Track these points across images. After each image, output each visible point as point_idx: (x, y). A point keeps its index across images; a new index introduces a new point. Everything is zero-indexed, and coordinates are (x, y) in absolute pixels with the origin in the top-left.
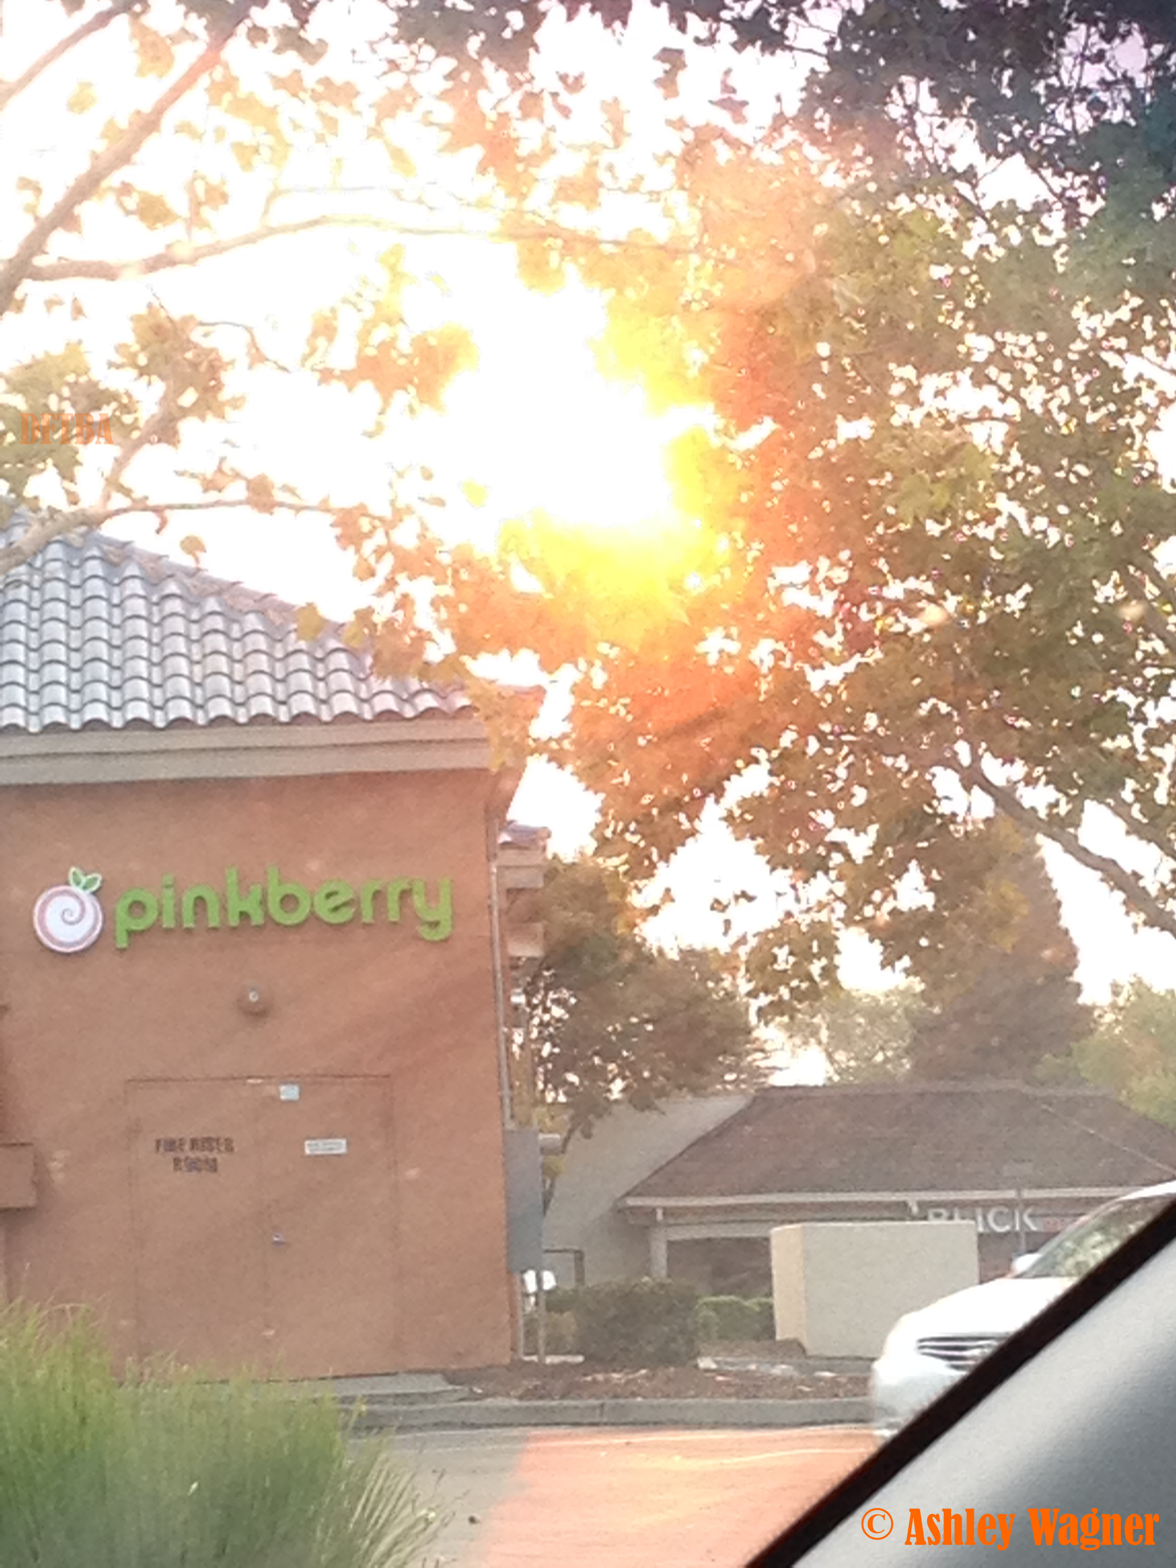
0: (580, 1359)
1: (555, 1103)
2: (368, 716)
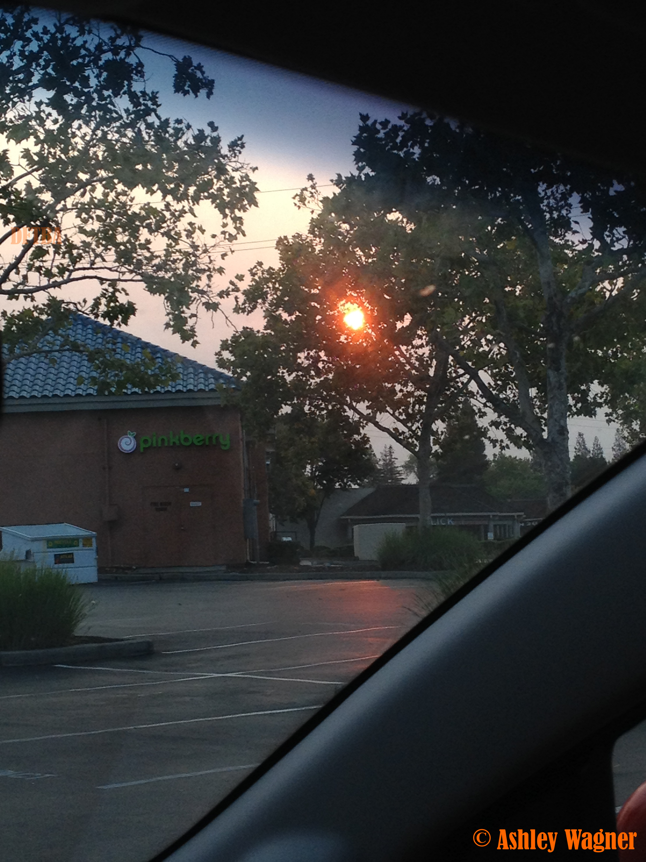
0: (268, 563)
1: (320, 489)
2: (207, 390)
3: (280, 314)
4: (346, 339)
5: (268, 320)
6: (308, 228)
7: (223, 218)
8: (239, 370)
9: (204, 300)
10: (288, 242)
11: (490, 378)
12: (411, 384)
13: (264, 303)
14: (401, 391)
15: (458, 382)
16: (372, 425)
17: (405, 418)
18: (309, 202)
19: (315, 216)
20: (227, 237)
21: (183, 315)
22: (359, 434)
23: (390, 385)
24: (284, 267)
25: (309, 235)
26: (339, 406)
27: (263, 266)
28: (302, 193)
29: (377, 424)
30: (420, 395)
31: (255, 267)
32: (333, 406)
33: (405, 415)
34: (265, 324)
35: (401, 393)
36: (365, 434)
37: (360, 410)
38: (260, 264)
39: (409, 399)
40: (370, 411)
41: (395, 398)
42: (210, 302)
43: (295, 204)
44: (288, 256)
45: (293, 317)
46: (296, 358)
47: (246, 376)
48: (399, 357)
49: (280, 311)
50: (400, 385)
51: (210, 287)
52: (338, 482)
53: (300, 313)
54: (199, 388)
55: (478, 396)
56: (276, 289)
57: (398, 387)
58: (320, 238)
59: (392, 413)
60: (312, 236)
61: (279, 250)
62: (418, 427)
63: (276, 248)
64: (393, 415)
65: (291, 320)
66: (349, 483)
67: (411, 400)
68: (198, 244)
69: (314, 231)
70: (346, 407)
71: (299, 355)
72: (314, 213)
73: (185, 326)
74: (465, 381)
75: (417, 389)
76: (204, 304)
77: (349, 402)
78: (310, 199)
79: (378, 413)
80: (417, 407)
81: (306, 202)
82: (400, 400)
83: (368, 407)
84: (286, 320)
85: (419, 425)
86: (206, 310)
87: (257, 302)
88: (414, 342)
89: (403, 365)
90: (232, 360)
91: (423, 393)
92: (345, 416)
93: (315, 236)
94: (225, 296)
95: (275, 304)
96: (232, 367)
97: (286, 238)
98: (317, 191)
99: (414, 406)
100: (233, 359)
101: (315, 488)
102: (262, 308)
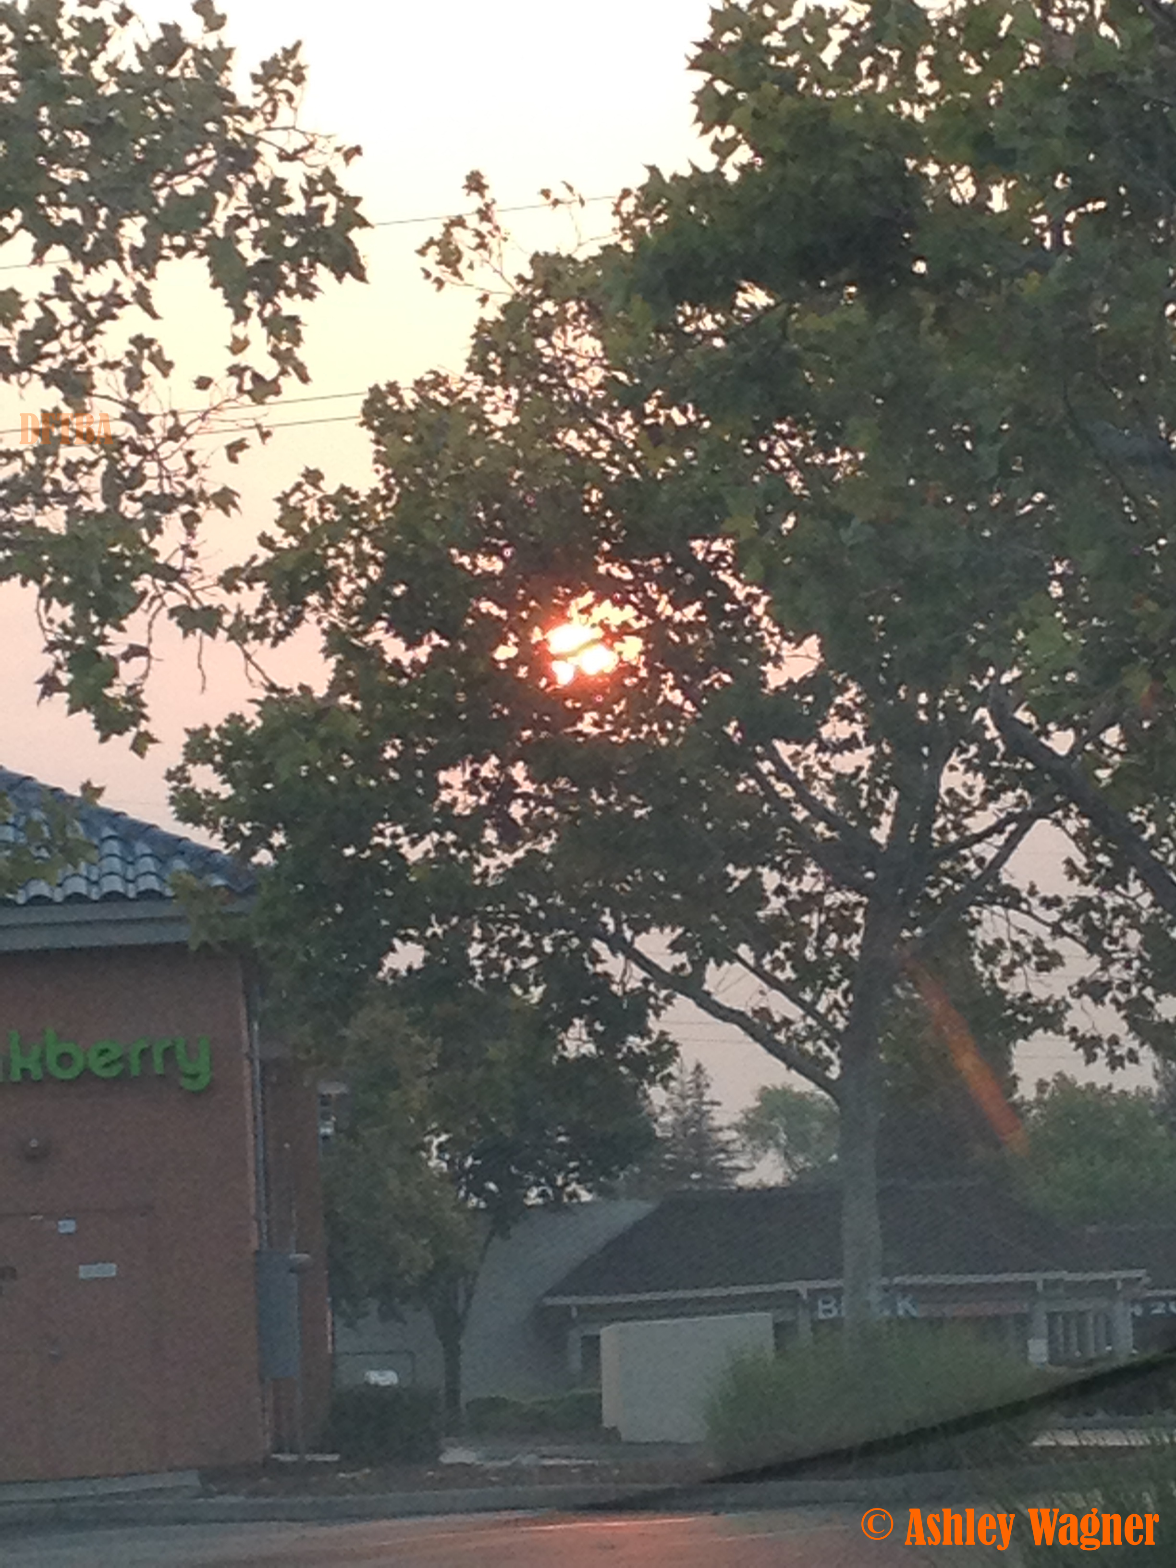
0: (336, 1457)
1: (476, 1209)
2: (132, 895)
3: (377, 642)
4: (596, 724)
5: (339, 662)
6: (468, 353)
7: (236, 322)
8: (245, 829)
9: (173, 600)
10: (401, 402)
11: (1072, 843)
12: (812, 869)
13: (326, 607)
14: (781, 891)
15: (966, 859)
16: (691, 1002)
17: (793, 976)
18: (471, 267)
19: (492, 313)
20: (248, 385)
21: (102, 649)
22: (645, 1033)
23: (742, 874)
24: (387, 485)
25: (470, 376)
26: (575, 942)
27: (322, 484)
28: (448, 233)
29: (706, 1002)
30: (844, 905)
31: (298, 487)
32: (558, 943)
33: (793, 967)
34: (331, 676)
35: (782, 900)
36: (663, 1034)
37: (649, 956)
38: (314, 477)
39: (805, 919)
40: (682, 958)
41: (760, 914)
42: (195, 605)
43: (428, 275)
44: (405, 449)
45: (422, 653)
46: (436, 787)
47: (270, 847)
48: (772, 780)
49: (379, 633)
50: (776, 875)
51: (193, 555)
52: (538, 1184)
53: (443, 637)
54: (106, 890)
55: (1035, 902)
56: (362, 560)
57: (771, 879)
58: (506, 388)
59: (751, 962)
60: (479, 378)
61: (372, 428)
62: (836, 1005)
63: (362, 424)
64: (758, 970)
65: (414, 663)
66: (574, 1186)
67: (814, 920)
68: (151, 411)
69: (486, 362)
70: (598, 945)
71: (443, 777)
72: (489, 304)
73: (110, 685)
74: (990, 854)
75: (837, 883)
76: (173, 612)
77: (611, 927)
78: (476, 256)
79: (712, 964)
80: (833, 938)
81: (462, 267)
82: (776, 920)
83: (675, 947)
84: (397, 662)
85: (839, 997)
86: (180, 631)
87: (305, 604)
88: (826, 732)
89: (783, 806)
90: (223, 796)
91: (853, 897)
92: (596, 974)
93: (490, 379)
94: (241, 584)
95: (360, 611)
96: (222, 820)
97: (393, 388)
98: (497, 228)
99: (821, 939)
100: (226, 791)
101: (460, 1206)
102: (319, 622)
